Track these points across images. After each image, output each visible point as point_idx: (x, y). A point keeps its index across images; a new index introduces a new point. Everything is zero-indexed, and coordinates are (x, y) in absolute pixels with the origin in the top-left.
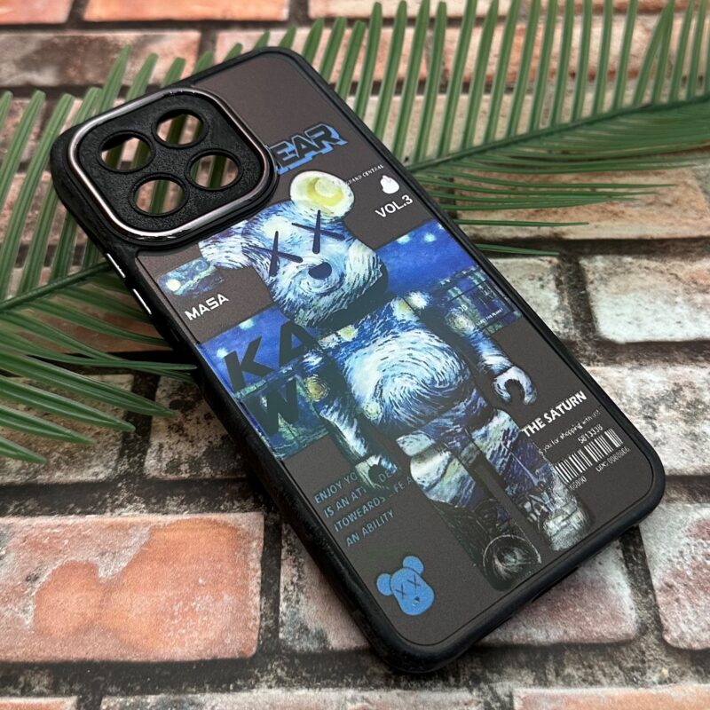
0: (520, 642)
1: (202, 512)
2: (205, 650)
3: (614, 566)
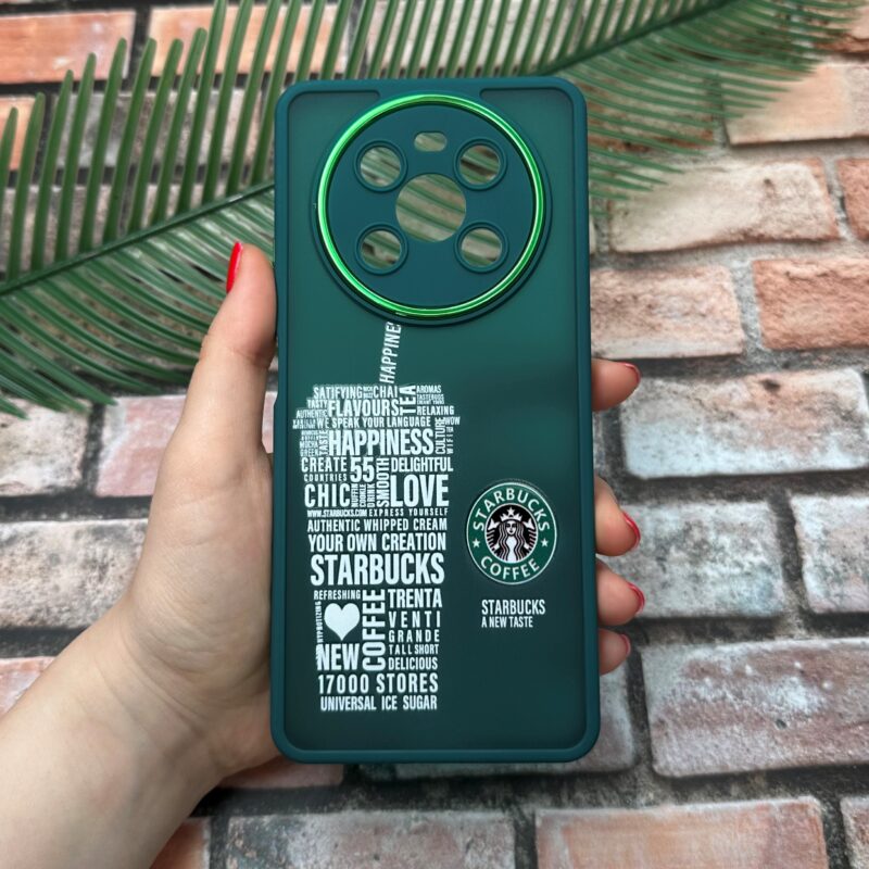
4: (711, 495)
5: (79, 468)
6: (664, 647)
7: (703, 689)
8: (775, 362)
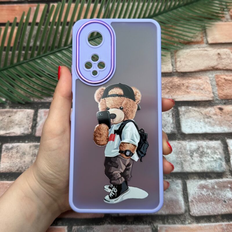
4: (205, 138)
5: (31, 128)
6: (193, 180)
7: (203, 192)
8: (222, 102)
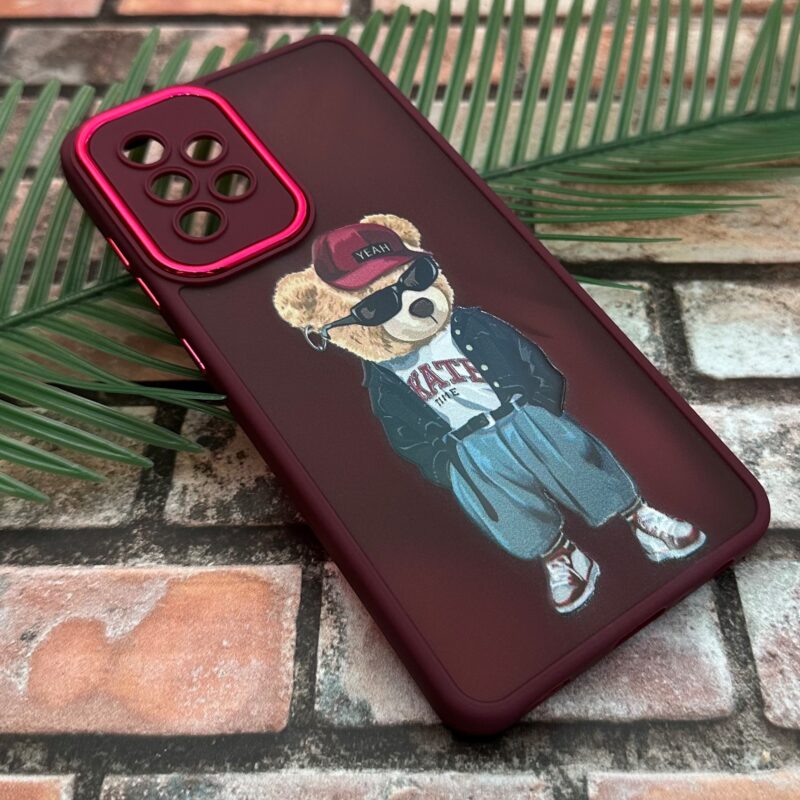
0: (597, 718)
1: (229, 563)
2: (227, 723)
3: (708, 631)
